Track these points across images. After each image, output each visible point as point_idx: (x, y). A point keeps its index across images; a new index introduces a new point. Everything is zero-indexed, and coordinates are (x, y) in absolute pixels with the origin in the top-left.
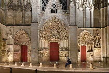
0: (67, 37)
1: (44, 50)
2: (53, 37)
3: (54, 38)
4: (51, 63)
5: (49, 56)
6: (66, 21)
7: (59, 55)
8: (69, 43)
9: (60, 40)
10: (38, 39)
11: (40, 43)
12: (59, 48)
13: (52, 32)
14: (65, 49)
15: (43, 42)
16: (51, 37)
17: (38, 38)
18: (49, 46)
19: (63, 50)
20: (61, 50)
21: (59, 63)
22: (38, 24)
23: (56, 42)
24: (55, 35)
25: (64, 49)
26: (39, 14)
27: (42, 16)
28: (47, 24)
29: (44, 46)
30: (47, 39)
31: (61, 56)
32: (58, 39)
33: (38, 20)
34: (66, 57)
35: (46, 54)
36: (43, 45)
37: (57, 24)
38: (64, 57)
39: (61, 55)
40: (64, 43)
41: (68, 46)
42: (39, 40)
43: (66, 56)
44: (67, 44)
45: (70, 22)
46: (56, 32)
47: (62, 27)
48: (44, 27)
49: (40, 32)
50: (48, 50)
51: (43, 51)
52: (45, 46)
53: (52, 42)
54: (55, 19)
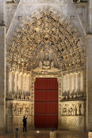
0: (81, 64)
1: (20, 97)
2: (43, 65)
3: (47, 66)
4: (38, 132)
5: (33, 114)
6: (79, 23)
7: (60, 111)
8: (85, 79)
9: (62, 73)
10: (5, 70)
11: (10, 80)
12: (59, 93)
13: (42, 51)
14: (75, 96)
15: (18, 78)
16: (39, 64)
17: (4, 67)
18: (33, 89)
19: (68, 98)
20: (65, 98)
21: (59, 132)
22: (5, 29)
23: (52, 76)
24: (48, 59)
25: (72, 94)
26: (8, 2)
27: (15, 7)
28: (29, 29)
29: (20, 88)
30: (28, 69)
31: (65, 114)
32: (56, 70)
33: (5, 19)
34: (77, 118)
35: (24, 109)
36: (18, 84)
37: (54, 30)
38: (72, 118)
39: (64, 112)
40: (73, 80)
41: (82, 88)
42: (7, 72)
43: (78, 113)
44: (79, 83)
45: (88, 25)
46: (51, 51)
47: (67, 37)
48: (21, 38)
49: (9, 51)
50: (30, 97)
51: (18, 102)
52: (22, 87)
53: (41, 76)
54: (50, 17)
